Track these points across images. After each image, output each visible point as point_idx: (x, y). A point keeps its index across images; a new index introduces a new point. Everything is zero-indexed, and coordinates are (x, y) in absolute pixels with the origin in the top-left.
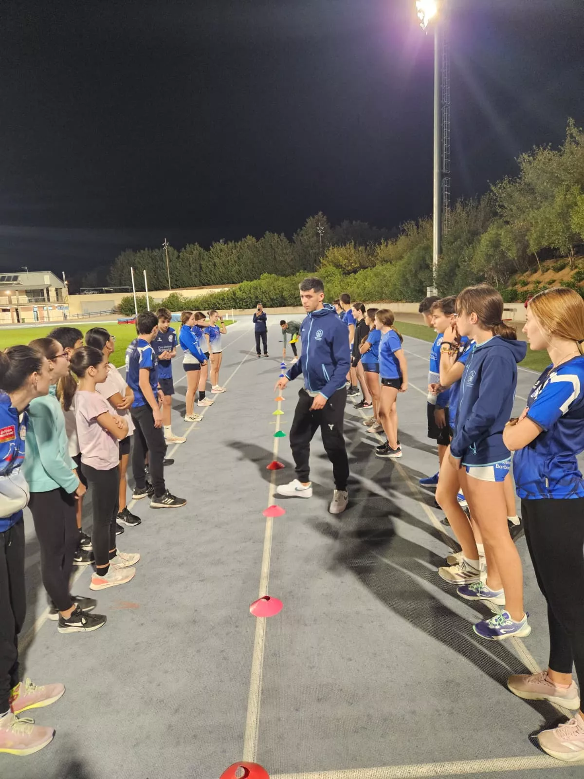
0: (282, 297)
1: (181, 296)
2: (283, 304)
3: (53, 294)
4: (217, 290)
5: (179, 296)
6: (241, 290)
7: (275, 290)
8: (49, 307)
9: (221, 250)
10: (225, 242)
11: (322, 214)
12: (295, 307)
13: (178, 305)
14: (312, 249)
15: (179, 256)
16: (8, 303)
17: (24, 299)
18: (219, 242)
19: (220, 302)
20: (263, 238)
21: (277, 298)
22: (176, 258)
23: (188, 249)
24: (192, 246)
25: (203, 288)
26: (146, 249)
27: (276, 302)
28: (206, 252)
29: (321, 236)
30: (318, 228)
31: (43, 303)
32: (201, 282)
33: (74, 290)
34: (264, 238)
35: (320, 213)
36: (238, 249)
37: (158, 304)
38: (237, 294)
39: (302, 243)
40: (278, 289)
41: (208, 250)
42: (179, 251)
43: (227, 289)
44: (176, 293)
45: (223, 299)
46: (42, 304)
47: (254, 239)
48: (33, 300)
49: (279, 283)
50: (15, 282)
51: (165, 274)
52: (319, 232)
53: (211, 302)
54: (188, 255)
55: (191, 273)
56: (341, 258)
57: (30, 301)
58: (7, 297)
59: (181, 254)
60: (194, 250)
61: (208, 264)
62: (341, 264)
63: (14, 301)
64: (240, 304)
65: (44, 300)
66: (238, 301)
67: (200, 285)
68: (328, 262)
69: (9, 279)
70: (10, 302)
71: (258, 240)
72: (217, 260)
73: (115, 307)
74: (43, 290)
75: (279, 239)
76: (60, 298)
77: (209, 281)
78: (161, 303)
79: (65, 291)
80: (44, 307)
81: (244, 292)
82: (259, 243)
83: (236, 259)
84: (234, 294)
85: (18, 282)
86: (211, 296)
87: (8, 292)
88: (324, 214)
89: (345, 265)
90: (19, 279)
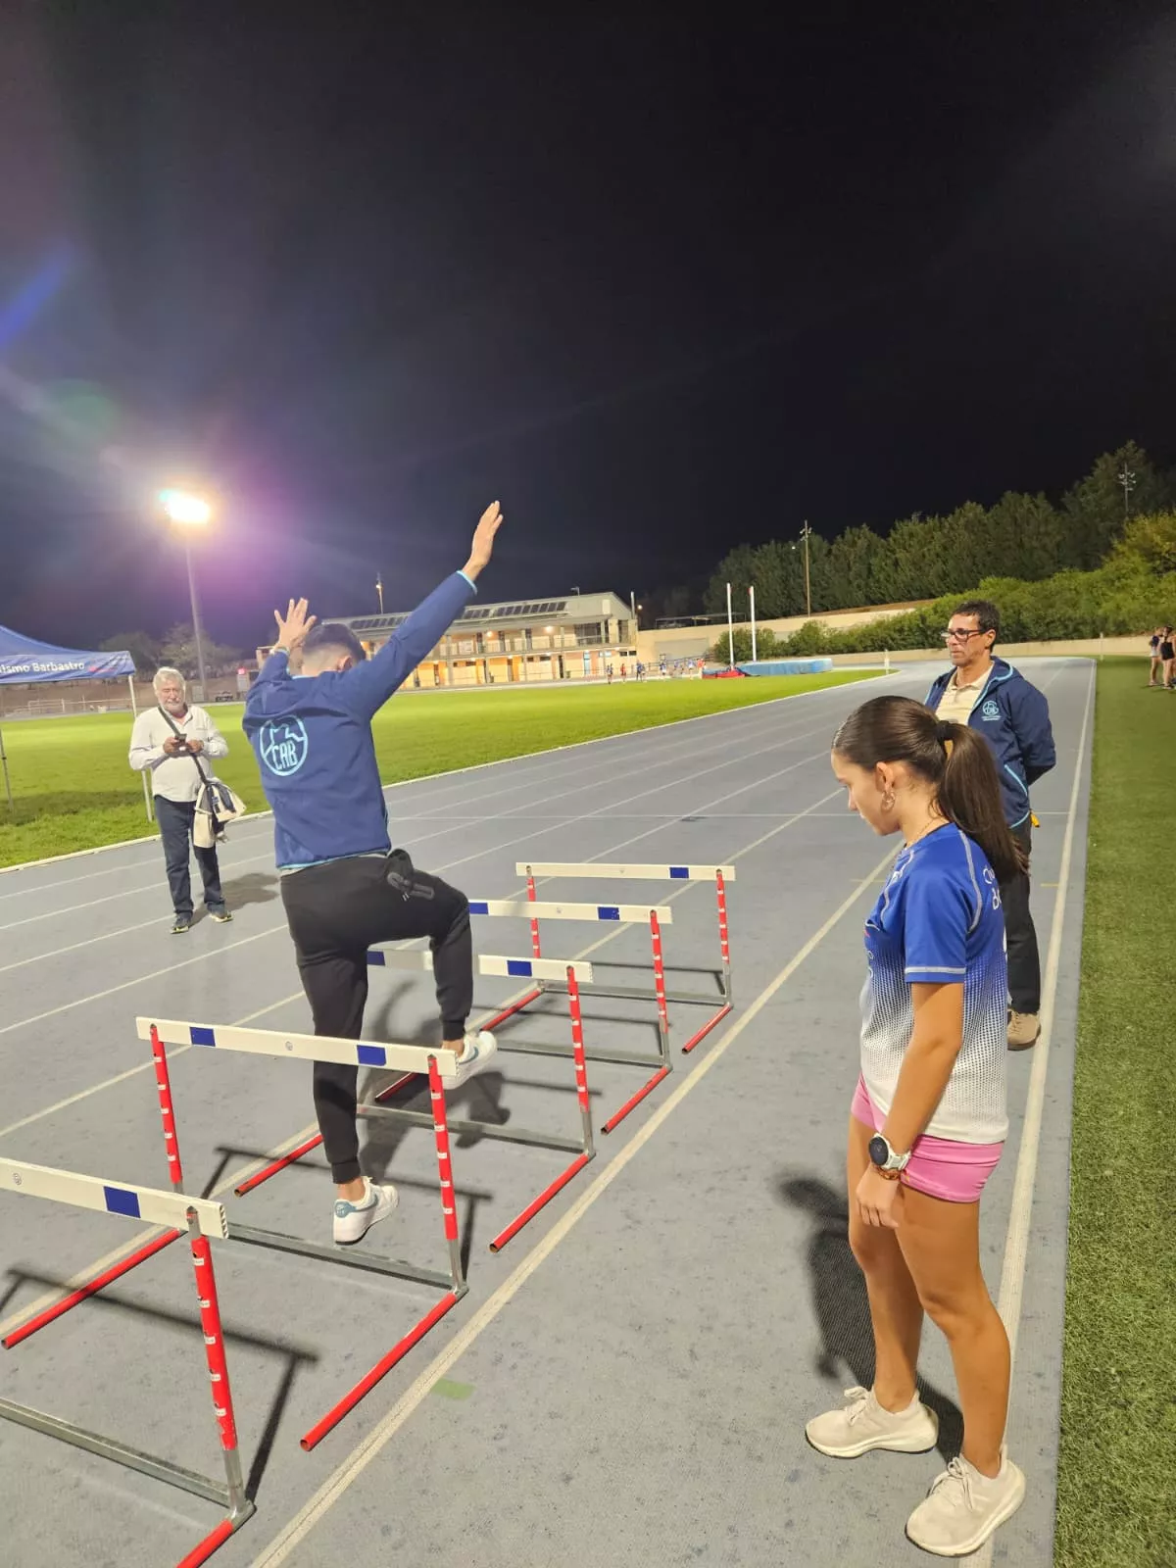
0: (1019, 622)
1: (825, 626)
2: (1021, 637)
3: (614, 629)
4: (890, 613)
5: (819, 626)
6: (936, 612)
7: (1005, 608)
8: (608, 651)
9: (911, 535)
10: (922, 519)
11: (1134, 446)
12: (1045, 643)
13: (816, 643)
14: (1102, 521)
15: (830, 552)
16: (548, 646)
17: (572, 638)
18: (910, 518)
19: (896, 636)
20: (997, 506)
21: (1008, 625)
22: (826, 555)
23: (848, 536)
24: (855, 531)
25: (868, 611)
26: (773, 542)
27: (1006, 632)
28: (882, 540)
29: (1129, 491)
30: (1122, 476)
31: (599, 646)
32: (867, 597)
33: (647, 623)
34: (1001, 504)
35: (1130, 443)
36: (946, 531)
37: (783, 643)
38: (928, 620)
39: (1082, 509)
40: (1012, 607)
41: (885, 535)
42: (831, 542)
43: (910, 610)
44: (815, 622)
45: (901, 631)
46: (596, 648)
47: (980, 509)
48: (585, 641)
49: (1015, 595)
50: (560, 612)
51: (802, 587)
52: (1125, 483)
53: (877, 636)
54: (846, 548)
55: (850, 582)
56: (1158, 539)
57: (580, 642)
58: (548, 638)
59: (834, 547)
60: (859, 538)
61: (883, 564)
62: (1158, 550)
63: (558, 644)
64: (933, 638)
65: (599, 641)
66: (929, 633)
67: (866, 604)
68: (1131, 548)
69: (552, 607)
70: (552, 644)
71: (987, 510)
72: (901, 555)
73: (709, 650)
74: (599, 624)
75: (1031, 506)
76: (623, 637)
77: (883, 595)
78: (787, 640)
79: (633, 624)
80: (599, 652)
81: (942, 616)
82: (989, 515)
83: (939, 550)
84: (923, 619)
85: (565, 612)
86: (880, 624)
87: (549, 629)
88: (1139, 444)
89: (1167, 552)
90: (567, 606)
